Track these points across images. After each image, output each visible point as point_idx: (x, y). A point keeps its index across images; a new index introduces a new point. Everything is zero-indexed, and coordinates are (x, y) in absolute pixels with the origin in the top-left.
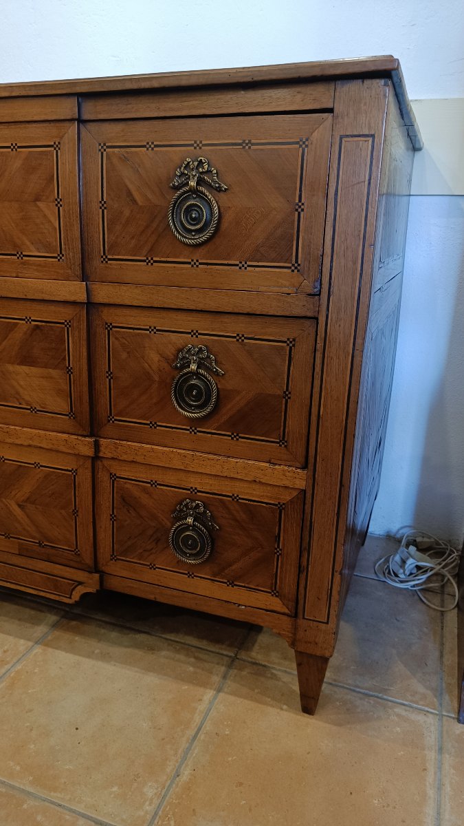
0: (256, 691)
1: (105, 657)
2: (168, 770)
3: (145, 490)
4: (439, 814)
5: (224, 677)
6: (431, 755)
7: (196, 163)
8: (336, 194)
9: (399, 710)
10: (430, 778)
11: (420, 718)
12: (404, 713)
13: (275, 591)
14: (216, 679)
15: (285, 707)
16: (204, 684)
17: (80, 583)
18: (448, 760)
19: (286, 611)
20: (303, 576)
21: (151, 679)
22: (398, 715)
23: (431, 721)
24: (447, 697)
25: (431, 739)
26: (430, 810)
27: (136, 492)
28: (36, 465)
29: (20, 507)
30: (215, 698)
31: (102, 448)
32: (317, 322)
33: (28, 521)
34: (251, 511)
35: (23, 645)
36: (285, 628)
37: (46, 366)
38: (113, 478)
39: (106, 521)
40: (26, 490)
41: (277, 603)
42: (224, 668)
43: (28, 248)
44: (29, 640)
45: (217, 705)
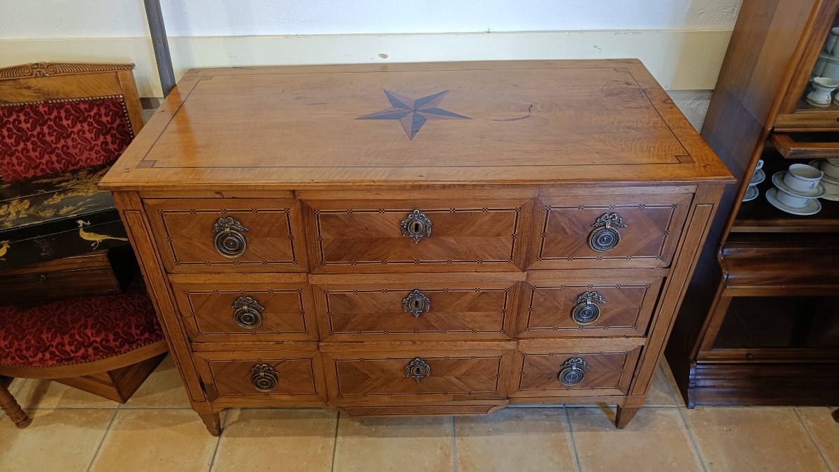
0: (589, 424)
1: (498, 432)
3: (545, 358)
4: (701, 459)
5: (569, 422)
6: (685, 431)
7: (611, 217)
8: (689, 227)
9: (659, 411)
10: (690, 445)
11: (669, 412)
12: (662, 412)
13: (617, 387)
14: (564, 424)
15: (608, 429)
16: (561, 430)
17: (495, 406)
18: (693, 431)
19: (622, 394)
20: (634, 379)
21: (533, 437)
22: (660, 414)
23: (676, 412)
24: (676, 396)
25: (680, 423)
26: (697, 459)
27: (539, 359)
28: (472, 357)
29: (457, 378)
30: (572, 436)
31: (521, 344)
32: (665, 279)
33: (462, 384)
34: (610, 357)
35: (447, 440)
36: (620, 401)
37: (488, 310)
38: (524, 355)
39: (517, 375)
40: (464, 370)
41: (618, 392)
42: (564, 417)
43: (487, 258)
44: (447, 436)
45: (577, 439)
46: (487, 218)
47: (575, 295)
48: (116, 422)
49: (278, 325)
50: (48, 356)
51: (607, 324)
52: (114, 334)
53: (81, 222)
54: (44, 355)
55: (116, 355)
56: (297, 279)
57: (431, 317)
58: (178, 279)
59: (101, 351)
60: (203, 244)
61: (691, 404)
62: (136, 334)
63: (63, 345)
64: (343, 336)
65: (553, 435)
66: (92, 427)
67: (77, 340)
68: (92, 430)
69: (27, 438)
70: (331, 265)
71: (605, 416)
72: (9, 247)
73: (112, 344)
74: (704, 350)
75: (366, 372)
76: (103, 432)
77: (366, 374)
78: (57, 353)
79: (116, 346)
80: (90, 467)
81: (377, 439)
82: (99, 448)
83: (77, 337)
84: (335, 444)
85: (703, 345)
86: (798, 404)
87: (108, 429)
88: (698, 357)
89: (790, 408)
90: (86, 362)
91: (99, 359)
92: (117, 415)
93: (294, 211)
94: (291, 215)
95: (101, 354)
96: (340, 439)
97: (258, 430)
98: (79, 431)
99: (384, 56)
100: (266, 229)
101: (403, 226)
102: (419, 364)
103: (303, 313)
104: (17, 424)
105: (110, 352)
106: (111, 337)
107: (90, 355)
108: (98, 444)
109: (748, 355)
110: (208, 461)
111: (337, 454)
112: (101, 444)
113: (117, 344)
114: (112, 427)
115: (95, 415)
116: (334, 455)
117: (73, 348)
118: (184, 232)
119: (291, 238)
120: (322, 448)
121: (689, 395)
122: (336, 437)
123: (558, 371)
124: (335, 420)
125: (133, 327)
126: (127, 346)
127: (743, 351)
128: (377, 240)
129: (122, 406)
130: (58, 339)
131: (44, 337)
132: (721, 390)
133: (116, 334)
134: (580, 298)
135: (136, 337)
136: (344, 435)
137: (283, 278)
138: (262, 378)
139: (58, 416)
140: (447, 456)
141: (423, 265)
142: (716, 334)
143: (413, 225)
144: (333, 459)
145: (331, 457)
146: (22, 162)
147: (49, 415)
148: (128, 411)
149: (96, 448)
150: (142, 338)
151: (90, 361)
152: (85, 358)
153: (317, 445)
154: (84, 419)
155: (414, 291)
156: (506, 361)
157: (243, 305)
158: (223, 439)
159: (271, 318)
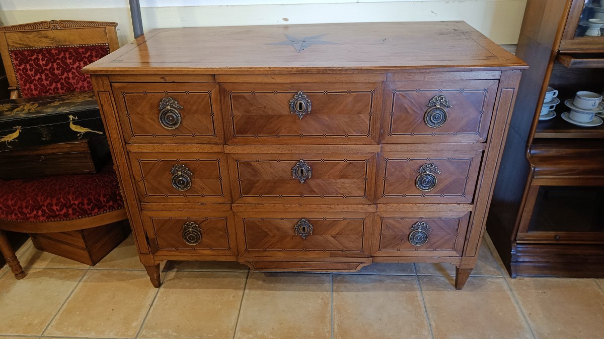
0: (435, 287)
1: (365, 290)
2: (426, 324)
3: (397, 221)
4: (521, 311)
5: (420, 285)
6: (509, 293)
7: (439, 98)
8: (497, 108)
9: (489, 279)
10: (513, 301)
11: (498, 280)
12: (492, 280)
13: (454, 249)
14: (416, 286)
15: (450, 290)
16: (413, 290)
17: (361, 263)
18: (515, 293)
19: (458, 255)
20: (466, 242)
21: (391, 294)
22: (490, 281)
23: (502, 280)
24: (502, 270)
25: (506, 287)
26: (518, 311)
27: (393, 222)
28: (344, 219)
29: (332, 237)
30: (422, 294)
31: (379, 208)
32: (483, 152)
33: (337, 243)
34: (447, 221)
35: (327, 294)
36: (456, 261)
37: (353, 178)
38: (382, 219)
39: (377, 236)
40: (337, 229)
41: (454, 253)
42: (416, 281)
43: (352, 133)
44: (327, 291)
45: (425, 296)
46: (351, 99)
47: (417, 166)
48: (86, 277)
49: (203, 189)
50: (40, 213)
51: (443, 192)
52: (88, 200)
53: (71, 117)
54: (37, 212)
55: (89, 217)
56: (216, 149)
57: (312, 183)
58: (133, 148)
59: (78, 212)
60: (151, 119)
61: (514, 275)
62: (104, 201)
63: (52, 205)
64: (249, 199)
65: (407, 293)
66: (68, 280)
67: (61, 202)
68: (68, 282)
69: (22, 286)
70: (239, 138)
71: (447, 281)
72: (21, 131)
73: (86, 207)
74: (521, 232)
75: (266, 230)
76: (75, 284)
77: (266, 232)
78: (47, 211)
79: (89, 209)
80: (63, 304)
81: (275, 292)
82: (72, 293)
83: (62, 200)
84: (243, 295)
85: (520, 228)
86: (598, 277)
87: (80, 282)
88: (517, 238)
89: (592, 280)
90: (66, 220)
91: (76, 219)
92: (87, 274)
93: (214, 91)
94: (213, 96)
95: (77, 214)
96: (247, 291)
97: (188, 284)
98: (59, 282)
99: (286, 20)
100: (195, 108)
101: (290, 105)
102: (304, 224)
103: (220, 179)
104: (16, 275)
105: (85, 213)
106: (86, 202)
107: (70, 214)
108: (71, 290)
109: (555, 237)
110: (149, 302)
111: (244, 301)
112: (73, 291)
113: (90, 207)
114: (83, 280)
115: (72, 273)
116: (242, 302)
117: (58, 208)
118: (139, 109)
119: (212, 115)
120: (234, 297)
121: (512, 268)
122: (244, 290)
123: (408, 233)
124: (244, 280)
125: (102, 195)
126: (96, 210)
127: (552, 234)
128: (272, 117)
129: (92, 268)
130: (48, 201)
131: (39, 199)
132: (537, 264)
133: (90, 200)
134: (421, 170)
135: (103, 204)
136: (250, 289)
137: (207, 148)
138: (190, 233)
139: (45, 273)
140: (326, 304)
141: (306, 139)
142: (529, 218)
143: (298, 104)
144: (241, 304)
145: (240, 302)
146: (38, 88)
147: (39, 272)
148: (95, 271)
149: (69, 293)
150: (108, 205)
151: (70, 220)
152: (66, 216)
153: (230, 295)
154: (63, 275)
155: (299, 161)
156: (369, 222)
157: (178, 171)
158: (162, 289)
159: (198, 183)
